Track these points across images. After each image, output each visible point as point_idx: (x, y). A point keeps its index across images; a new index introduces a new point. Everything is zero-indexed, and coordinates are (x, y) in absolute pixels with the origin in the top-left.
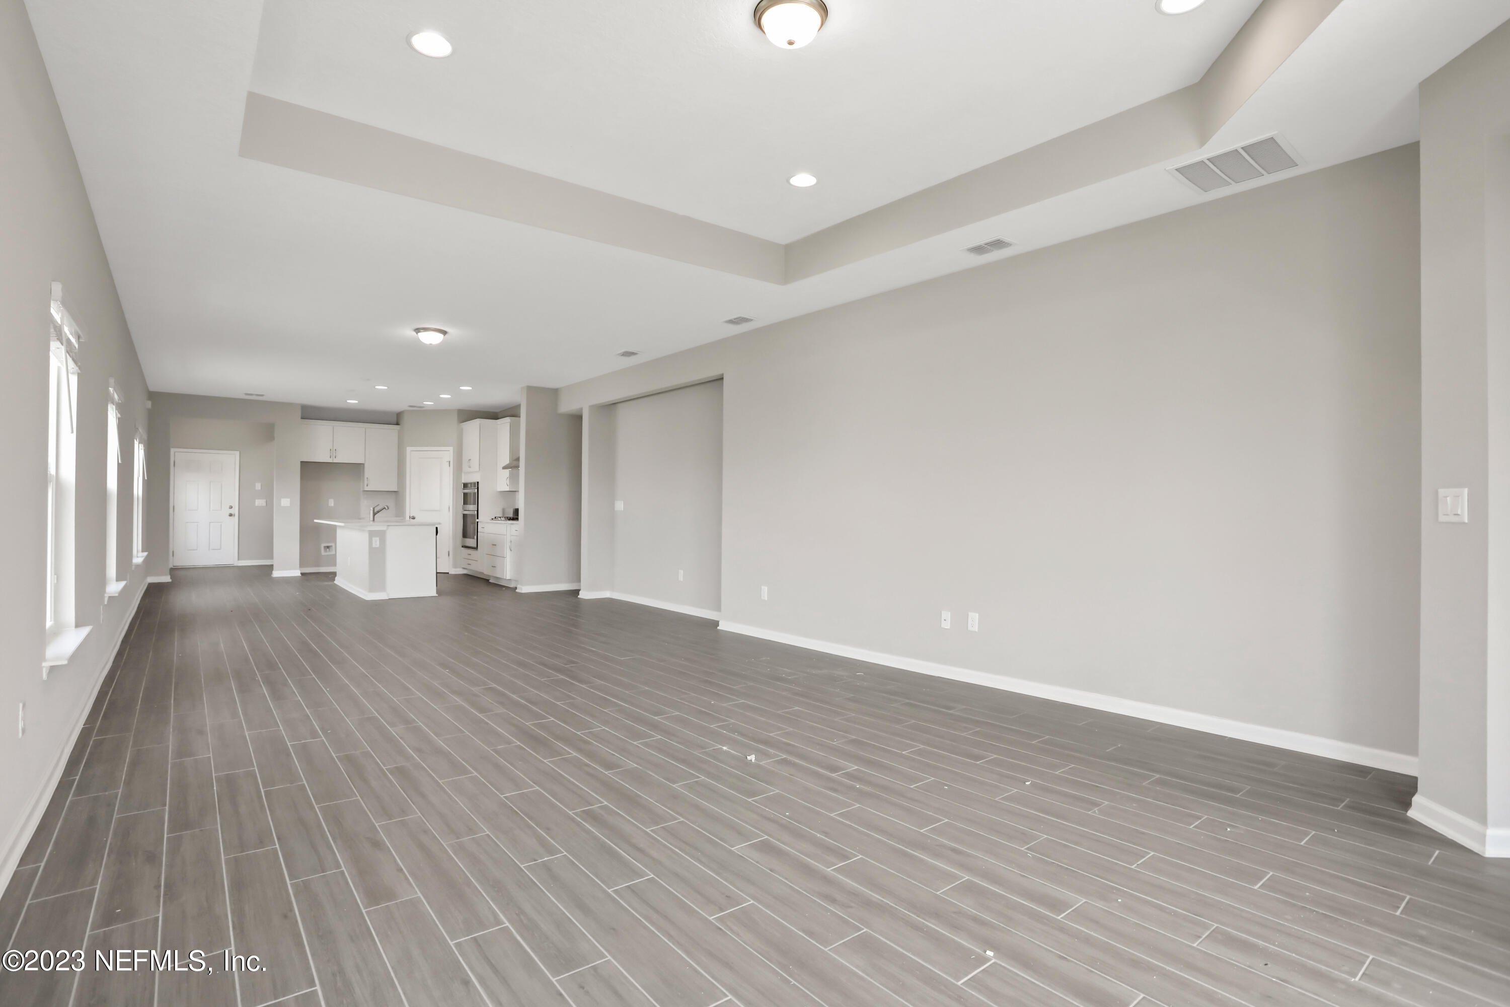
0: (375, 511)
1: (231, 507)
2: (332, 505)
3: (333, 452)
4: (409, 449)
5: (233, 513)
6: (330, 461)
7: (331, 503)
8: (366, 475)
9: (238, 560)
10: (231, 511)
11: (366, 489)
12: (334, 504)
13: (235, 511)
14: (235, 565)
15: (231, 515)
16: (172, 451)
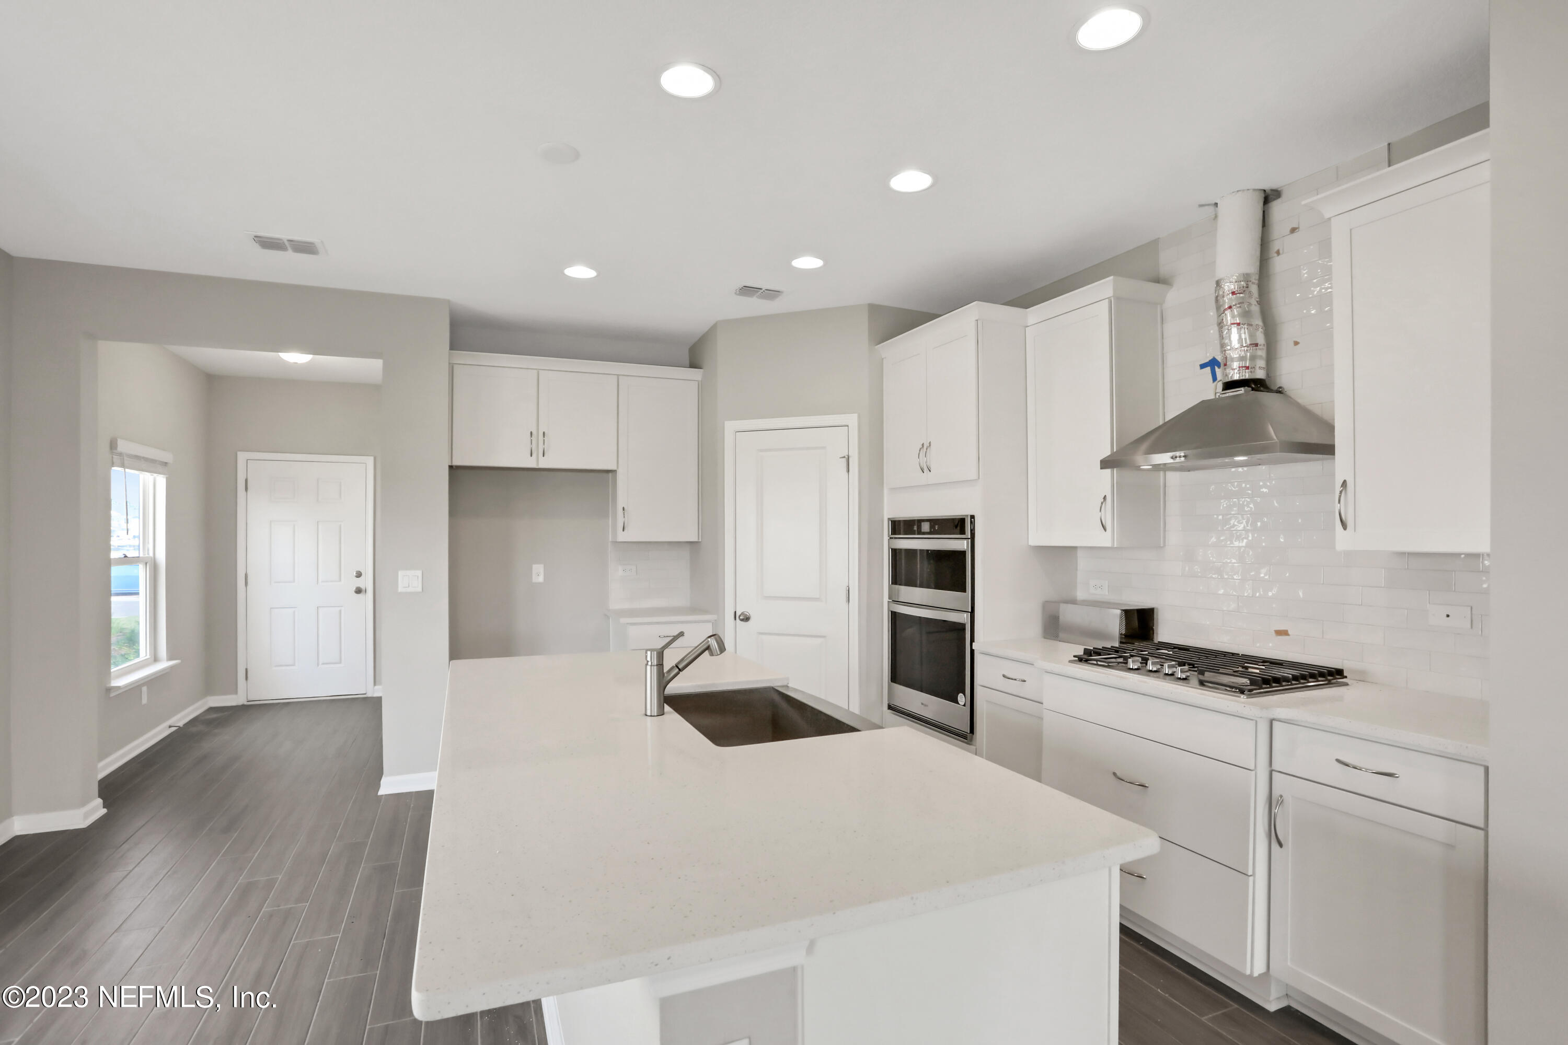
0: (668, 664)
1: (359, 575)
2: (541, 579)
3: (538, 438)
4: (730, 426)
5: (363, 587)
6: (530, 463)
7: (538, 574)
8: (621, 501)
9: (375, 684)
10: (360, 583)
11: (622, 537)
12: (545, 579)
13: (367, 582)
14: (369, 695)
15: (359, 591)
16: (242, 457)
